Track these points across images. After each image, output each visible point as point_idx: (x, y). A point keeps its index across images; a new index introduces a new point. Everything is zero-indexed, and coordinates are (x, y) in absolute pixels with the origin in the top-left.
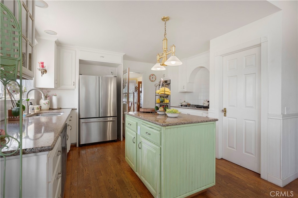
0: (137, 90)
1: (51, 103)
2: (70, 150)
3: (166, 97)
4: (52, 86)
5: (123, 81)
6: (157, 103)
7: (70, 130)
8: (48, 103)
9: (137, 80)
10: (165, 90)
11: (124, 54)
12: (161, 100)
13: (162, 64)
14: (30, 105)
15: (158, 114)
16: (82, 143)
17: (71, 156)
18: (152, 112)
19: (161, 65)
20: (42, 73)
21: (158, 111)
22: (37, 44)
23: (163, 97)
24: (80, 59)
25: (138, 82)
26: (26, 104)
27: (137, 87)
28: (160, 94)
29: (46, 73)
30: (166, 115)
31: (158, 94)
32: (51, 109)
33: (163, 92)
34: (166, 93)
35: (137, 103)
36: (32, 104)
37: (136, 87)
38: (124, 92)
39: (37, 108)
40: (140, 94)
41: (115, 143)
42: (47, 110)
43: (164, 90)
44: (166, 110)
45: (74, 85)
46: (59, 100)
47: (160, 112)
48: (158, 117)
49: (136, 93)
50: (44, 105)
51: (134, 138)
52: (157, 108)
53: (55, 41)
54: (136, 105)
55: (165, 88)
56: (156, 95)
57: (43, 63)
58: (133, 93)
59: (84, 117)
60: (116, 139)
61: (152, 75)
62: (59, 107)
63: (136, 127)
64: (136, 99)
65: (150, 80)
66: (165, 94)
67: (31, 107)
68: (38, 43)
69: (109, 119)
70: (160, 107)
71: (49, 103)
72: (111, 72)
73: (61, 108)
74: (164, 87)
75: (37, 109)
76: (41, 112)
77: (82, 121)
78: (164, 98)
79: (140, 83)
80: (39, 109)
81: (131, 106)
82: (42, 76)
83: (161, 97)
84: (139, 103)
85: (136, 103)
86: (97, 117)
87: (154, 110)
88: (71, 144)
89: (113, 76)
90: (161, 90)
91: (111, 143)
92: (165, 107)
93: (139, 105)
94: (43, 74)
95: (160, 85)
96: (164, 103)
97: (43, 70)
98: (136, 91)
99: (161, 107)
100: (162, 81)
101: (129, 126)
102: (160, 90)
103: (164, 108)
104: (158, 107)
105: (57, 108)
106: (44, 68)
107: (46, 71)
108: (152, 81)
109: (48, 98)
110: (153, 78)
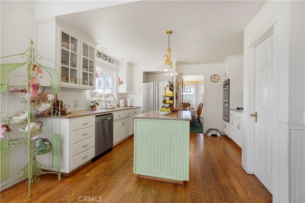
1: (126, 102)
4: (126, 92)
24: (144, 71)
29: (122, 84)
32: (126, 106)
36: (110, 103)
42: (123, 107)
46: (132, 101)
50: (121, 103)
57: (120, 78)
61: (214, 75)
62: (132, 105)
67: (109, 105)
68: (117, 67)
82: (119, 86)
94: (120, 84)
97: (119, 82)
105: (130, 106)
106: (121, 81)
107: (122, 82)
108: (214, 82)
109: (126, 100)
110: (215, 78)
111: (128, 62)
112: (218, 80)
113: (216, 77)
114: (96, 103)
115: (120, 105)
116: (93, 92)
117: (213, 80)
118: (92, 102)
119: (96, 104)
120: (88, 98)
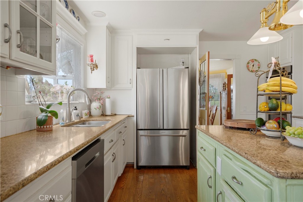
0: (227, 89)
1: (103, 107)
2: (123, 173)
3: (283, 99)
4: (104, 86)
5: (200, 74)
6: (260, 112)
7: (123, 145)
8: (99, 107)
9: (226, 73)
10: (283, 82)
11: (201, 30)
12: (270, 105)
13: (273, 25)
14: (74, 110)
15: (264, 136)
16: (141, 164)
17: (123, 183)
18: (248, 130)
19: (270, 29)
20: (91, 69)
21: (265, 128)
22: (87, 33)
23: (278, 99)
24: (138, 47)
25: (228, 75)
26: (68, 108)
27: (226, 83)
28: (267, 92)
29: (97, 69)
30: (284, 138)
31: (263, 93)
32: (103, 115)
33: (278, 88)
34: (284, 89)
35: (226, 109)
36: (76, 109)
37: (224, 84)
38: (201, 92)
39: (85, 113)
40: (232, 95)
41: (187, 171)
42: (99, 116)
43: (278, 82)
44: (284, 128)
45: (130, 84)
46: (114, 104)
47: (267, 130)
48: (264, 142)
49: (224, 94)
50: (95, 109)
51: (211, 177)
52: (262, 123)
53: (106, 26)
54: (224, 112)
55: (283, 78)
56: (258, 95)
57: (92, 56)
58: (220, 92)
59: (143, 128)
60: (189, 165)
61: (253, 61)
62: (114, 113)
63: (214, 157)
64: (224, 101)
65: (249, 70)
66: (281, 92)
67: (75, 113)
69: (181, 133)
70: (269, 119)
71: (101, 108)
72: (182, 62)
73: (115, 115)
74: (279, 76)
75: (85, 116)
76: (90, 119)
77: (141, 133)
78: (279, 102)
79: (230, 77)
80: (87, 116)
81: (216, 113)
82: (92, 73)
83: (270, 98)
84: (229, 109)
85: (224, 108)
86: (168, 128)
87: (255, 125)
88: (127, 163)
89: (183, 67)
90: (271, 83)
91: (181, 171)
92: (281, 121)
93: (229, 111)
94: (94, 70)
95: (268, 72)
96: (279, 111)
97: (92, 65)
98: (224, 89)
99: (271, 121)
100: (273, 65)
101: (202, 151)
102: (268, 83)
103: (279, 123)
104: (264, 120)
105: (110, 114)
106: (94, 63)
107: (97, 66)
108: (252, 71)
109: (101, 101)
110: (253, 66)
111: (109, 23)
112: (259, 68)
113: (256, 63)
114: (50, 112)
115: (92, 113)
116: (44, 81)
117: (251, 68)
118: (42, 111)
119: (49, 115)
120: (26, 100)
